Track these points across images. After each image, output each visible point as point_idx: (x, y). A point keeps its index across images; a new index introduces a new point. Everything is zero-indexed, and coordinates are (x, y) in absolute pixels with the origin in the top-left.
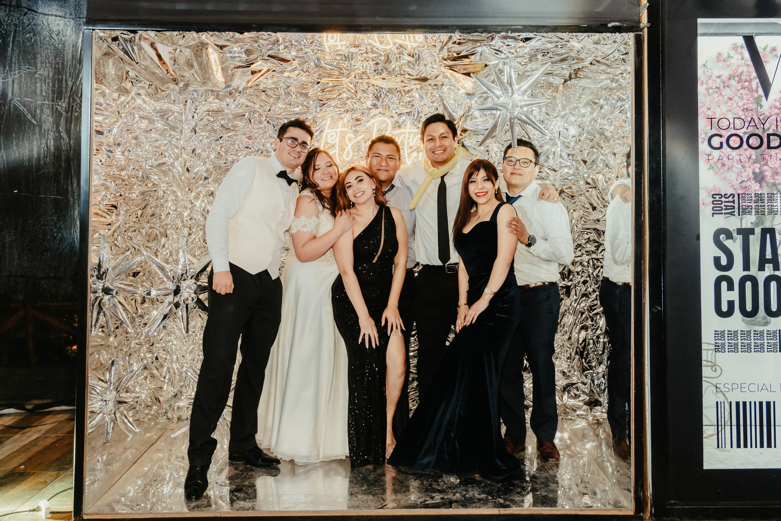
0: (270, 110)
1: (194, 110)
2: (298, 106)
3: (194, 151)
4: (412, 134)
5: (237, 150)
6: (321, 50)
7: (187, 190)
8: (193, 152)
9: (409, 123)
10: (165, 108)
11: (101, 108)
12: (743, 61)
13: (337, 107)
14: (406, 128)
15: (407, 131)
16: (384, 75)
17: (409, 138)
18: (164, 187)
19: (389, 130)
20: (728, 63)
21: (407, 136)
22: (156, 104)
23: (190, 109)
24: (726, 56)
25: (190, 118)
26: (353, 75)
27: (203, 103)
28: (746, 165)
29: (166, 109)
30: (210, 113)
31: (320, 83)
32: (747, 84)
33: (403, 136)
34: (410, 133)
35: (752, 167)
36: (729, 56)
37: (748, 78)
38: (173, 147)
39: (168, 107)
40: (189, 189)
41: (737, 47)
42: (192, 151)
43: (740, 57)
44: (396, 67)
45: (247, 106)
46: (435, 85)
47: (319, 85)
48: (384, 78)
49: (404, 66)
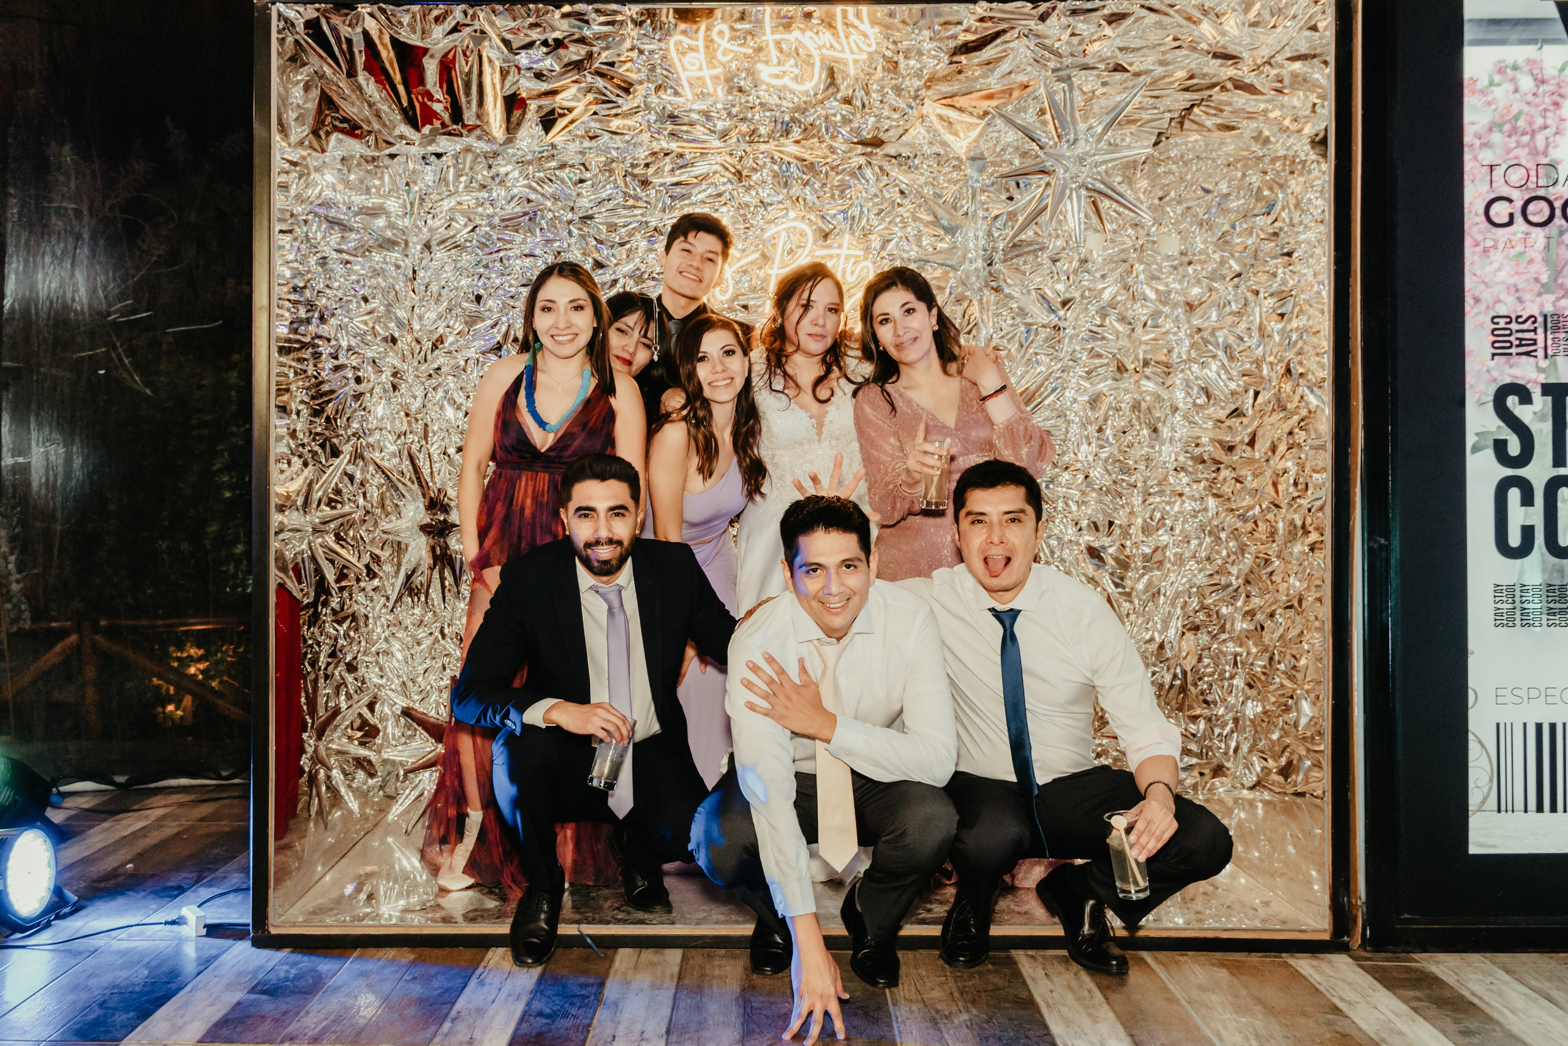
0: (573, 208)
1: (428, 209)
2: (626, 201)
3: (428, 286)
5: (510, 287)
6: (672, 88)
7: (417, 362)
8: (426, 290)
12: (1517, 95)
13: (705, 200)
15: (843, 251)
16: (796, 134)
17: (845, 266)
18: (372, 357)
19: (808, 243)
20: (1490, 98)
21: (842, 262)
24: (1486, 83)
26: (736, 137)
28: (1527, 297)
29: (375, 208)
31: (671, 154)
32: (1526, 139)
34: (848, 257)
35: (1538, 299)
36: (1492, 83)
37: (1528, 129)
38: (391, 281)
39: (378, 203)
40: (420, 362)
41: (1506, 67)
42: (424, 288)
43: (1511, 87)
44: (819, 117)
45: (529, 201)
46: (895, 157)
47: (668, 159)
48: (797, 142)
49: (834, 115)
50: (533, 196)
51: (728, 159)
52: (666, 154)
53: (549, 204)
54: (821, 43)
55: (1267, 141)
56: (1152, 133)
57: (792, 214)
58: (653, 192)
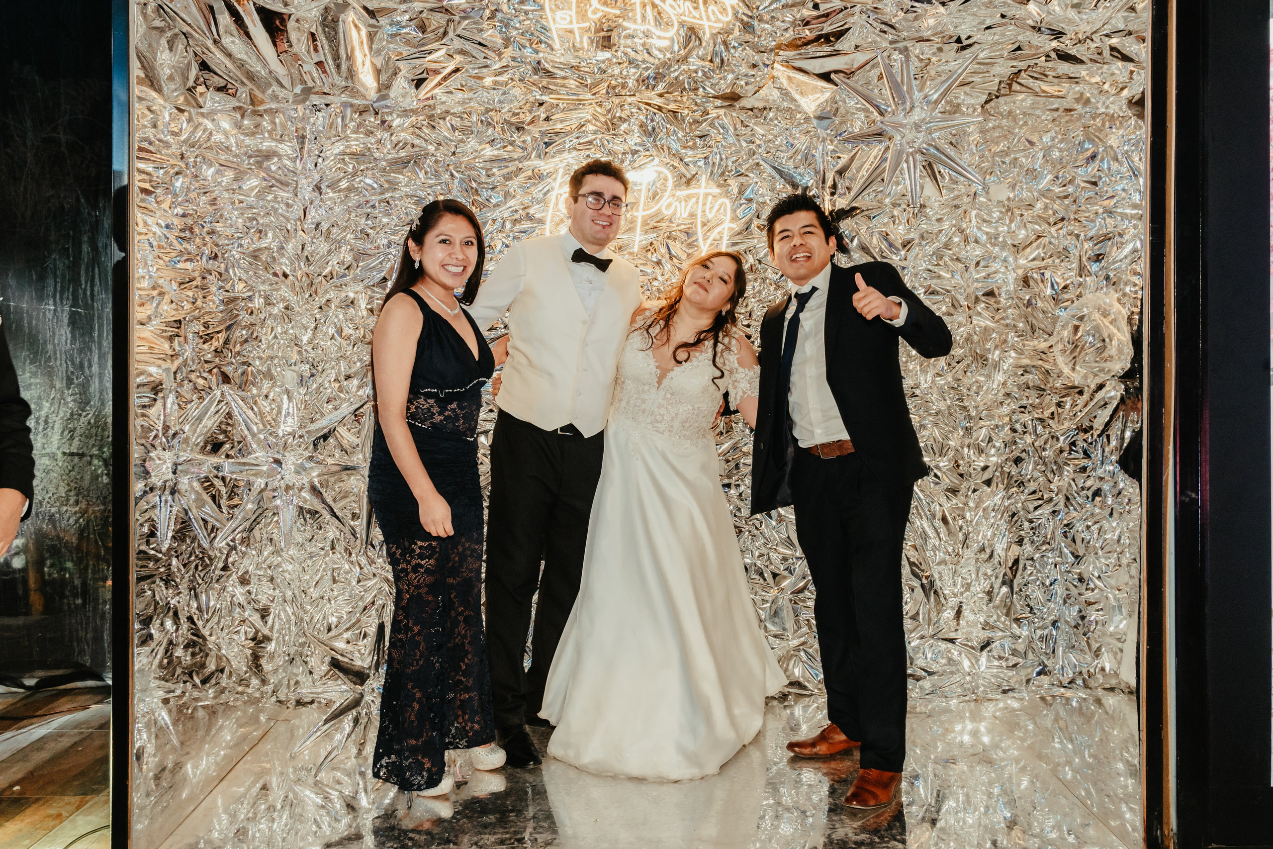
0: (454, 153)
1: (317, 153)
2: (505, 147)
3: (318, 225)
4: (710, 197)
5: (395, 226)
6: (545, 43)
7: (307, 295)
8: (316, 229)
9: (704, 176)
10: (264, 148)
11: (151, 148)
13: (575, 148)
14: (700, 187)
15: (702, 191)
16: (660, 88)
17: (704, 204)
18: (264, 291)
19: (669, 189)
21: (701, 201)
22: (248, 141)
23: (310, 151)
25: (310, 166)
26: (604, 91)
27: (333, 139)
29: (268, 151)
30: (347, 159)
31: (544, 105)
33: (694, 200)
34: (706, 195)
38: (282, 218)
39: (271, 146)
40: (311, 295)
42: (314, 226)
44: (681, 74)
45: (413, 146)
46: (751, 110)
47: (542, 109)
48: (661, 95)
49: (696, 72)
50: (417, 142)
51: (598, 109)
52: (541, 104)
53: (431, 148)
54: (681, 11)
55: (1088, 101)
56: (983, 93)
57: (657, 161)
58: (529, 139)
